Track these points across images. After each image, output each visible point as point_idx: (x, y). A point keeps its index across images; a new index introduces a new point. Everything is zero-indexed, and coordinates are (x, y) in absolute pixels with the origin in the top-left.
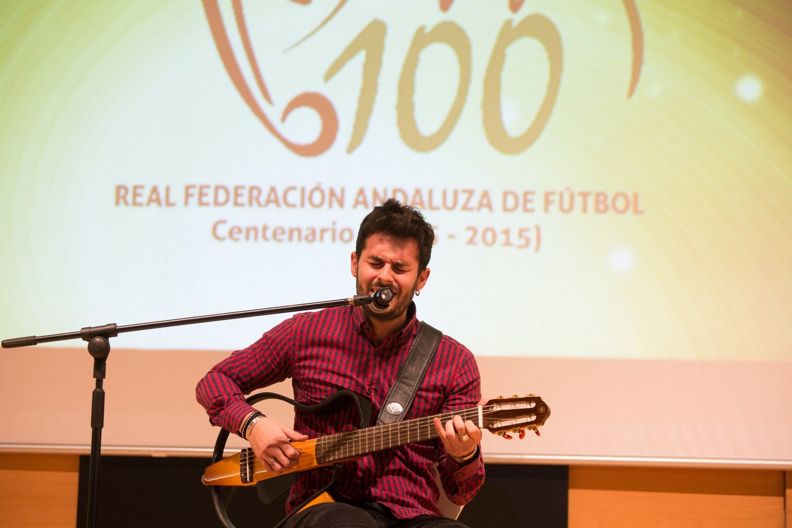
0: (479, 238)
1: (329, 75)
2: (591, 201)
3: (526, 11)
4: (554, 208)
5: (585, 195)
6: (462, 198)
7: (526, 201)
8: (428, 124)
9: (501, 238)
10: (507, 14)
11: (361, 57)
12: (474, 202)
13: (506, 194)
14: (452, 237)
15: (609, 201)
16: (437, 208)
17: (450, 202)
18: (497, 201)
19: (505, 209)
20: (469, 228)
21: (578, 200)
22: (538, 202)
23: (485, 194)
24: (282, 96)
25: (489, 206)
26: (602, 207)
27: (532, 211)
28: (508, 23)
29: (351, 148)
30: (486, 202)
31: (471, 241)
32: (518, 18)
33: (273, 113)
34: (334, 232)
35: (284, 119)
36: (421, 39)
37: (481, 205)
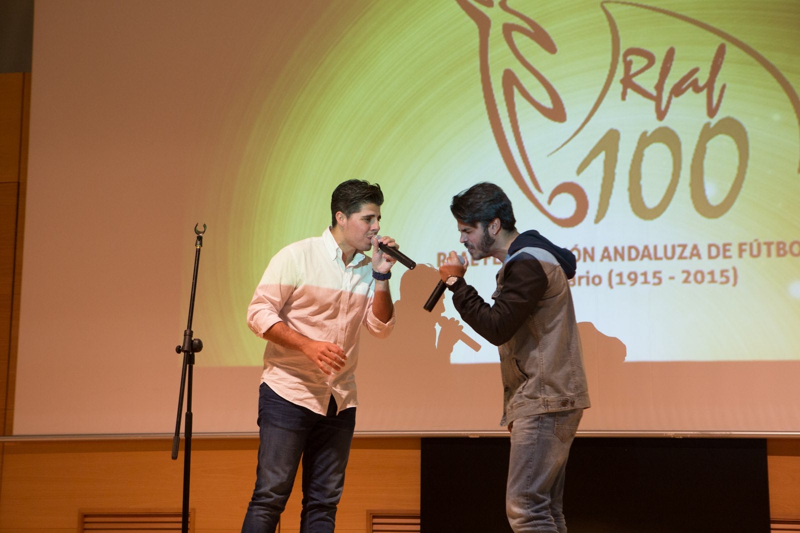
0: (691, 278)
1: (580, 170)
2: (773, 248)
3: (720, 116)
4: (746, 255)
5: (769, 244)
6: (678, 250)
7: (725, 250)
8: (651, 200)
9: (708, 278)
10: (706, 119)
11: (602, 156)
12: (687, 253)
13: (710, 246)
14: (672, 278)
15: (787, 248)
16: (661, 259)
17: (669, 254)
18: (704, 252)
19: (710, 257)
20: (684, 272)
21: (764, 248)
22: (734, 251)
23: (695, 247)
24: (548, 186)
25: (699, 256)
26: (782, 252)
27: (730, 257)
28: (707, 125)
29: (597, 220)
30: (696, 252)
31: (686, 281)
32: (714, 121)
33: (543, 199)
34: (588, 278)
35: (550, 202)
36: (645, 141)
37: (692, 255)
